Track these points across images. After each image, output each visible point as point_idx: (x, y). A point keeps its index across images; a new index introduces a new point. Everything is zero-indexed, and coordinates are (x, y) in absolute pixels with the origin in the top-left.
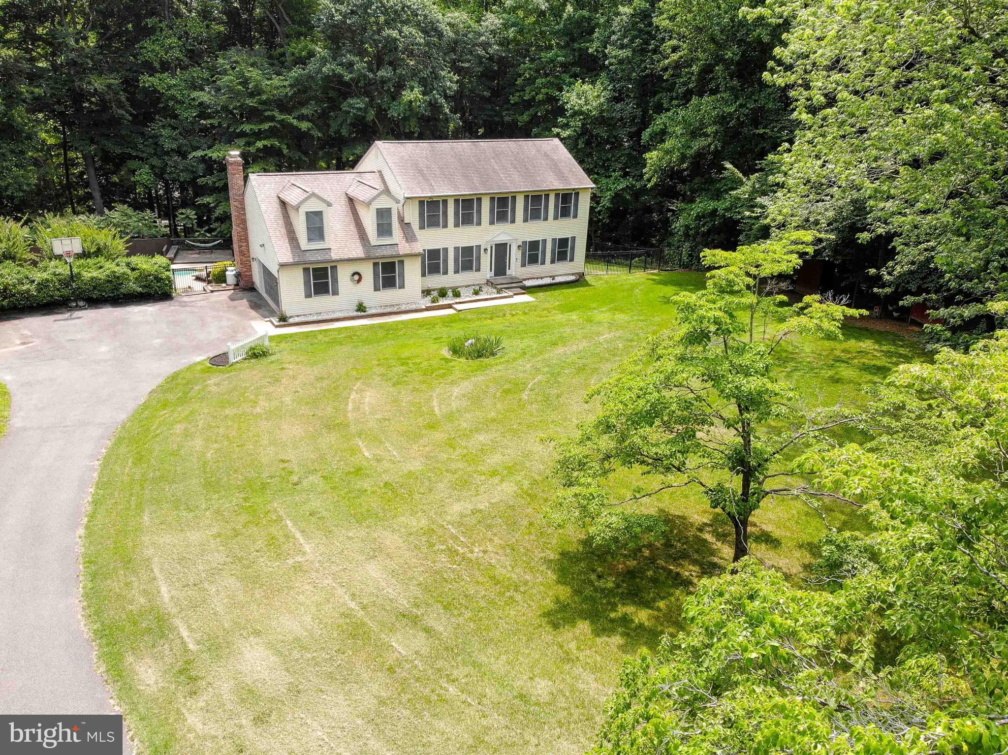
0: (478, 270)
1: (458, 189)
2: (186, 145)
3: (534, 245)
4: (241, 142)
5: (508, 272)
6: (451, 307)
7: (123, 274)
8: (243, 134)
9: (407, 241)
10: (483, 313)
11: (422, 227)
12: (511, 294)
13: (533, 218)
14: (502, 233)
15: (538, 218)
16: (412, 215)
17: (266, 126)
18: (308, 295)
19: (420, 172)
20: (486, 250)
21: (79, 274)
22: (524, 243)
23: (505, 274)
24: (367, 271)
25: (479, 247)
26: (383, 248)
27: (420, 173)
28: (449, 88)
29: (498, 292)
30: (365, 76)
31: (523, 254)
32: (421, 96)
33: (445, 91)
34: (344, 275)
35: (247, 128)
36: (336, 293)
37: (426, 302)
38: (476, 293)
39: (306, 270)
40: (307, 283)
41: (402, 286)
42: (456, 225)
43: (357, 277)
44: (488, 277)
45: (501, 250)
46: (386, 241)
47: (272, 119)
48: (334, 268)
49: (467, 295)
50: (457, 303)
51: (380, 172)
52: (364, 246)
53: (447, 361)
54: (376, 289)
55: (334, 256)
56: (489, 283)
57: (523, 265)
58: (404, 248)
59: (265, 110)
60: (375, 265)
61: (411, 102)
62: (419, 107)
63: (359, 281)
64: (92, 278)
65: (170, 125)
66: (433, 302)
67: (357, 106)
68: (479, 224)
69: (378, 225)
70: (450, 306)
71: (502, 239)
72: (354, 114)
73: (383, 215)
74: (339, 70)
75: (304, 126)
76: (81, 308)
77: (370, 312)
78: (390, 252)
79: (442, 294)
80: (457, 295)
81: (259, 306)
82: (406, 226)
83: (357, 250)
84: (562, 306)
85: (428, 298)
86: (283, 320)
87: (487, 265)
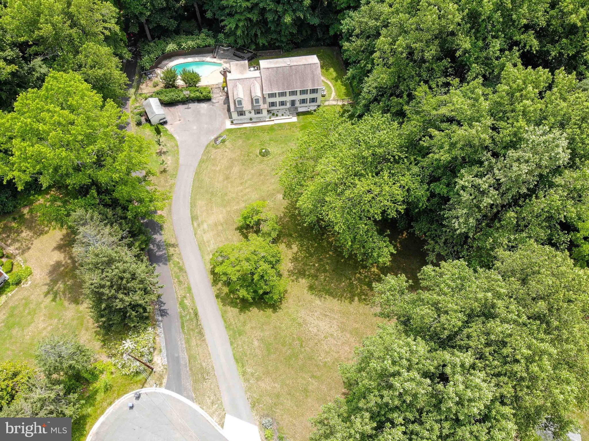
0: (286, 105)
1: (279, 90)
3: (303, 100)
5: (295, 105)
9: (264, 104)
11: (269, 98)
12: (292, 116)
13: (303, 95)
14: (293, 98)
15: (305, 94)
16: (267, 96)
18: (238, 117)
20: (288, 101)
22: (300, 99)
24: (253, 112)
25: (286, 101)
29: (289, 116)
31: (300, 102)
34: (247, 113)
36: (245, 115)
38: (283, 115)
39: (238, 111)
40: (238, 114)
41: (262, 114)
42: (279, 97)
43: (250, 113)
44: (289, 107)
45: (293, 103)
46: (257, 105)
48: (244, 111)
49: (279, 116)
50: (275, 120)
52: (252, 106)
54: (255, 114)
55: (244, 109)
56: (288, 109)
57: (300, 104)
58: (262, 106)
60: (255, 110)
66: (269, 118)
68: (286, 96)
69: (256, 102)
70: (273, 121)
77: (254, 120)
78: (258, 108)
79: (273, 114)
80: (277, 115)
81: (230, 117)
82: (264, 98)
83: (250, 108)
84: (302, 126)
85: (269, 116)
86: (232, 122)
87: (288, 105)
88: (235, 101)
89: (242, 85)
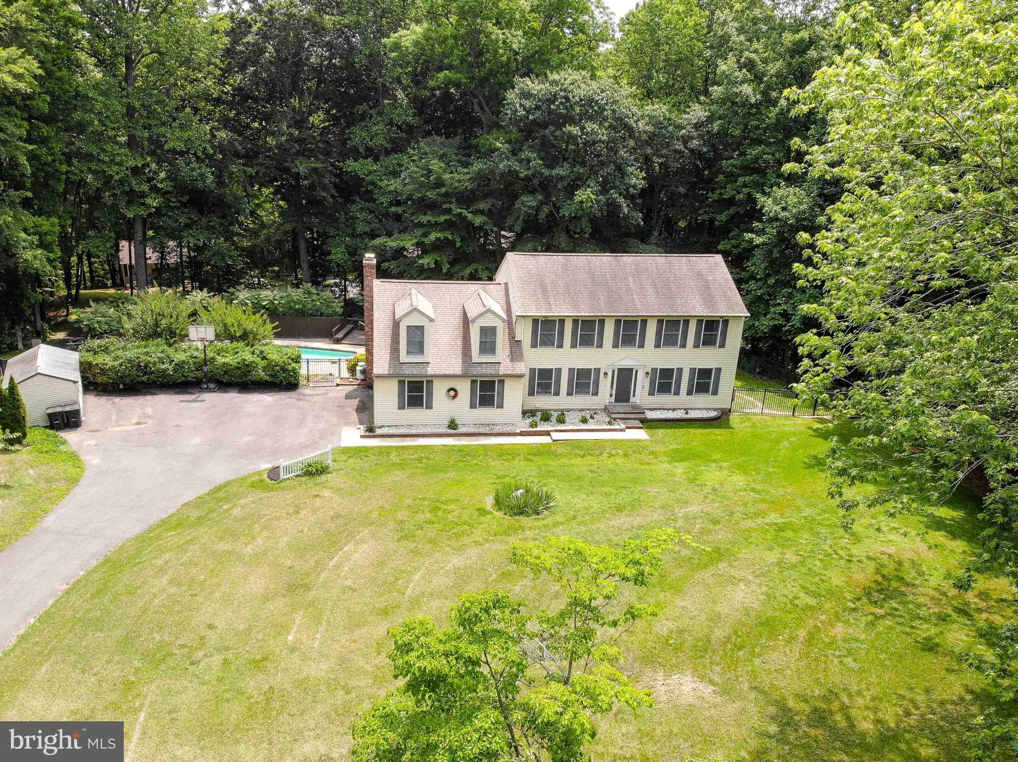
0: (596, 393)
1: (578, 309)
2: (379, 229)
3: (666, 373)
4: (419, 232)
5: (632, 399)
6: (549, 435)
7: (253, 362)
8: (420, 225)
9: (512, 360)
10: (580, 448)
11: (534, 345)
12: (623, 426)
13: (667, 344)
14: (627, 357)
15: (674, 344)
16: (524, 333)
17: (442, 219)
18: (401, 407)
19: (544, 288)
20: (606, 374)
21: (213, 358)
22: (654, 370)
23: (628, 401)
24: (464, 388)
25: (598, 370)
26: (484, 366)
27: (544, 290)
28: (634, 186)
29: (610, 423)
30: (541, 174)
31: (652, 382)
32: (593, 197)
33: (627, 191)
34: (439, 390)
35: (424, 219)
36: (429, 407)
37: (524, 425)
38: (584, 421)
39: (402, 383)
40: (401, 395)
41: (501, 406)
42: (573, 346)
43: (453, 393)
44: (607, 402)
45: (625, 377)
46: (487, 358)
47: (449, 211)
48: (430, 383)
49: (572, 422)
50: (556, 431)
51: (506, 284)
52: (464, 362)
53: (482, 512)
54: (473, 406)
55: (430, 371)
56: (606, 410)
57: (651, 393)
58: (506, 368)
59: (445, 203)
60: (474, 382)
61: (582, 202)
62: (591, 207)
63: (454, 397)
64: (224, 364)
65: (368, 209)
66: (531, 426)
67: (529, 204)
68: (600, 346)
69: (481, 342)
70: (548, 433)
71: (626, 364)
72: (525, 212)
73: (488, 333)
74: (516, 166)
75: (478, 220)
76: (209, 390)
77: (462, 430)
78: (489, 371)
79: (546, 418)
80: (561, 421)
81: (365, 408)
82: (515, 344)
83: (455, 366)
84: (677, 451)
85: (528, 421)
86: (371, 429)
87: (606, 390)
88: (396, 325)
89: (429, 299)
